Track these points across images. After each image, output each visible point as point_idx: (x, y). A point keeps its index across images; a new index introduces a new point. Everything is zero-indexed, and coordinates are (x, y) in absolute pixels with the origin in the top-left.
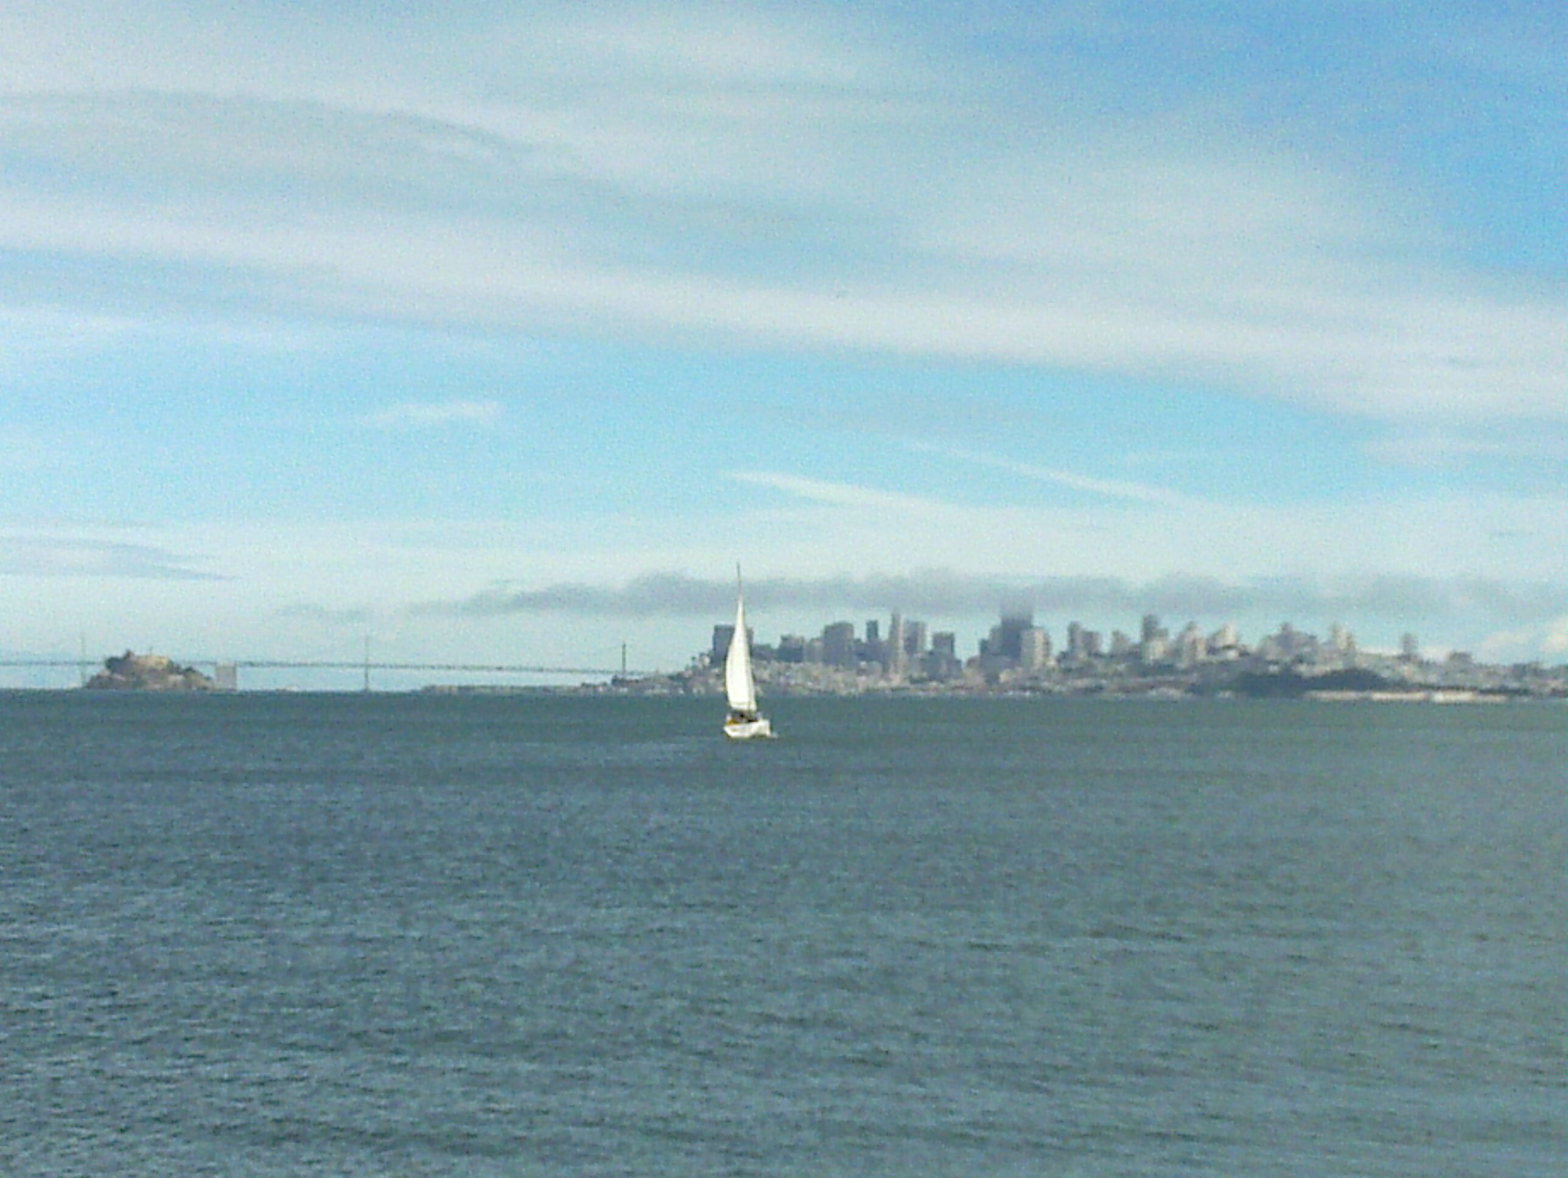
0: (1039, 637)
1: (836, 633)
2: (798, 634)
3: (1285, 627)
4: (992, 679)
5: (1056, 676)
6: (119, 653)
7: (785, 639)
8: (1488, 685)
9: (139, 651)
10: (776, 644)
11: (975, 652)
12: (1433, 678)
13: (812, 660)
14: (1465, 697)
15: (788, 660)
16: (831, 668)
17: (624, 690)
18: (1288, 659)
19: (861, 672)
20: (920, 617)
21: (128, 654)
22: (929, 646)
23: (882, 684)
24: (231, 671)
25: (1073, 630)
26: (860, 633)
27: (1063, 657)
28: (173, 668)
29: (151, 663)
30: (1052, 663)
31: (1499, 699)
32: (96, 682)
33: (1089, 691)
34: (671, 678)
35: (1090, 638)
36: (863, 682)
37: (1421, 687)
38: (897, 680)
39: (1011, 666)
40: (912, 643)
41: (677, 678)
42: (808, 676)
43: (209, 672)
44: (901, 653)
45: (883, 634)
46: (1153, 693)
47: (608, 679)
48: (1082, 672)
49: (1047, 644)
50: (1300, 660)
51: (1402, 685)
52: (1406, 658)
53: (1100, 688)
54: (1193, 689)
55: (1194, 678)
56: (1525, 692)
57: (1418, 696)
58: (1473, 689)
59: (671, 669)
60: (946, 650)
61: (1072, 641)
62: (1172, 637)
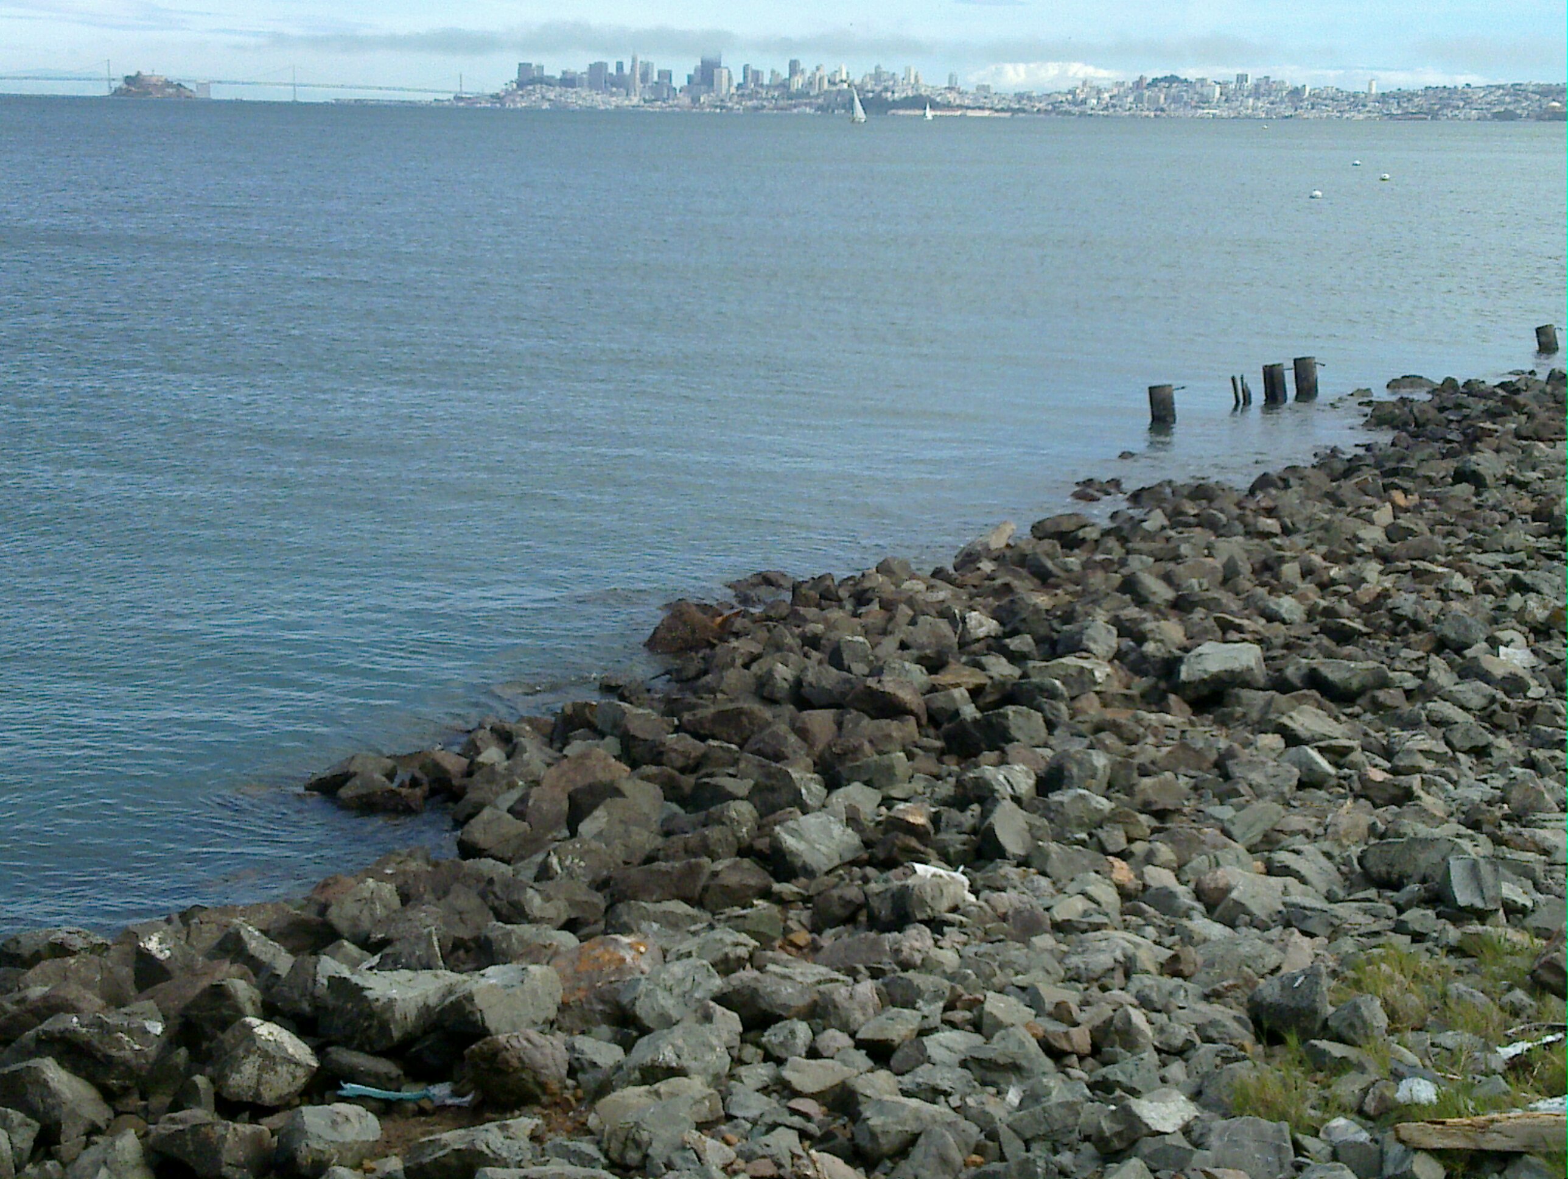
0: (725, 73)
1: (597, 69)
2: (573, 69)
3: (878, 67)
4: (695, 100)
5: (735, 98)
6: (133, 74)
7: (564, 73)
8: (999, 107)
9: (146, 72)
10: (558, 76)
11: (685, 82)
12: (967, 102)
13: (581, 86)
14: (987, 113)
15: (567, 86)
16: (594, 92)
17: (461, 104)
18: (878, 89)
19: (612, 94)
20: (651, 59)
21: (139, 73)
22: (656, 79)
23: (627, 102)
24: (205, 86)
25: (746, 68)
26: (612, 69)
27: (739, 86)
28: (168, 84)
29: (154, 80)
30: (733, 90)
31: (1008, 115)
32: (117, 92)
33: (756, 109)
34: (492, 96)
35: (757, 74)
36: (614, 101)
37: (960, 107)
38: (635, 100)
39: (708, 92)
40: (645, 77)
41: (496, 97)
42: (579, 96)
43: (191, 86)
44: (638, 81)
45: (627, 70)
46: (795, 111)
47: (451, 96)
48: (751, 97)
49: (730, 79)
50: (886, 89)
51: (948, 106)
52: (950, 89)
53: (763, 107)
54: (820, 108)
55: (820, 101)
56: (1024, 111)
57: (959, 113)
58: (991, 109)
59: (492, 91)
60: (666, 81)
61: (745, 77)
62: (808, 74)
